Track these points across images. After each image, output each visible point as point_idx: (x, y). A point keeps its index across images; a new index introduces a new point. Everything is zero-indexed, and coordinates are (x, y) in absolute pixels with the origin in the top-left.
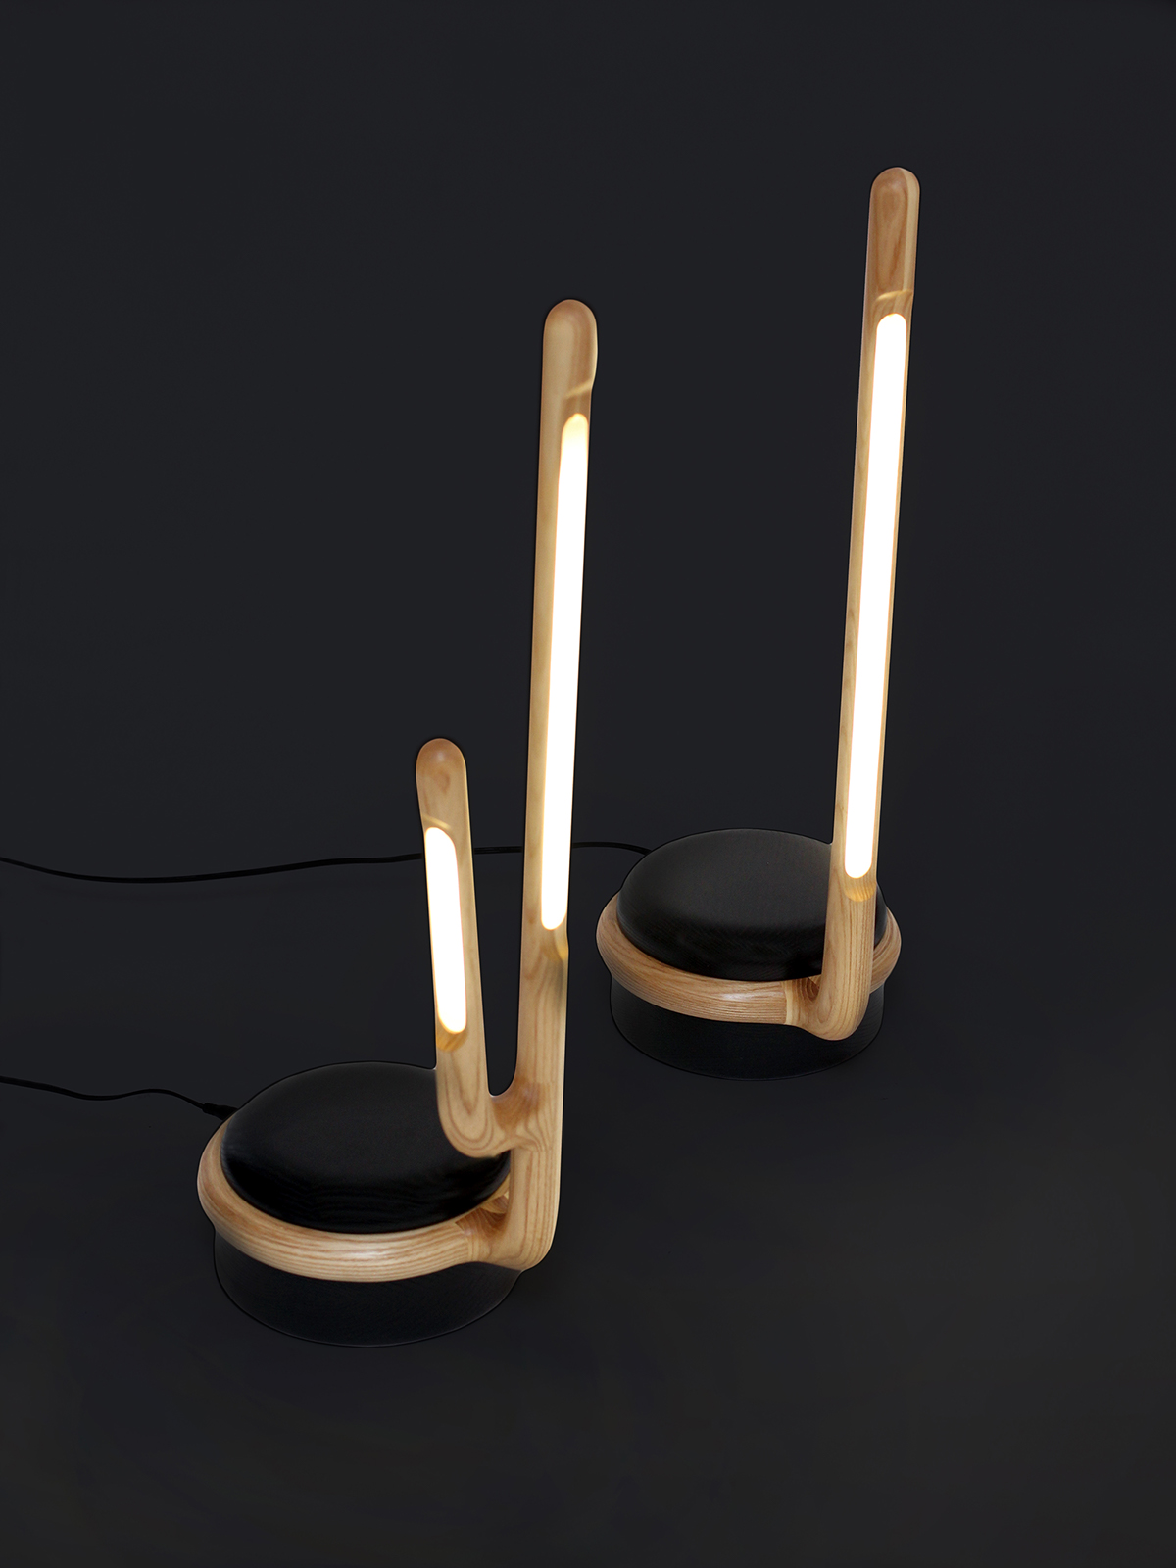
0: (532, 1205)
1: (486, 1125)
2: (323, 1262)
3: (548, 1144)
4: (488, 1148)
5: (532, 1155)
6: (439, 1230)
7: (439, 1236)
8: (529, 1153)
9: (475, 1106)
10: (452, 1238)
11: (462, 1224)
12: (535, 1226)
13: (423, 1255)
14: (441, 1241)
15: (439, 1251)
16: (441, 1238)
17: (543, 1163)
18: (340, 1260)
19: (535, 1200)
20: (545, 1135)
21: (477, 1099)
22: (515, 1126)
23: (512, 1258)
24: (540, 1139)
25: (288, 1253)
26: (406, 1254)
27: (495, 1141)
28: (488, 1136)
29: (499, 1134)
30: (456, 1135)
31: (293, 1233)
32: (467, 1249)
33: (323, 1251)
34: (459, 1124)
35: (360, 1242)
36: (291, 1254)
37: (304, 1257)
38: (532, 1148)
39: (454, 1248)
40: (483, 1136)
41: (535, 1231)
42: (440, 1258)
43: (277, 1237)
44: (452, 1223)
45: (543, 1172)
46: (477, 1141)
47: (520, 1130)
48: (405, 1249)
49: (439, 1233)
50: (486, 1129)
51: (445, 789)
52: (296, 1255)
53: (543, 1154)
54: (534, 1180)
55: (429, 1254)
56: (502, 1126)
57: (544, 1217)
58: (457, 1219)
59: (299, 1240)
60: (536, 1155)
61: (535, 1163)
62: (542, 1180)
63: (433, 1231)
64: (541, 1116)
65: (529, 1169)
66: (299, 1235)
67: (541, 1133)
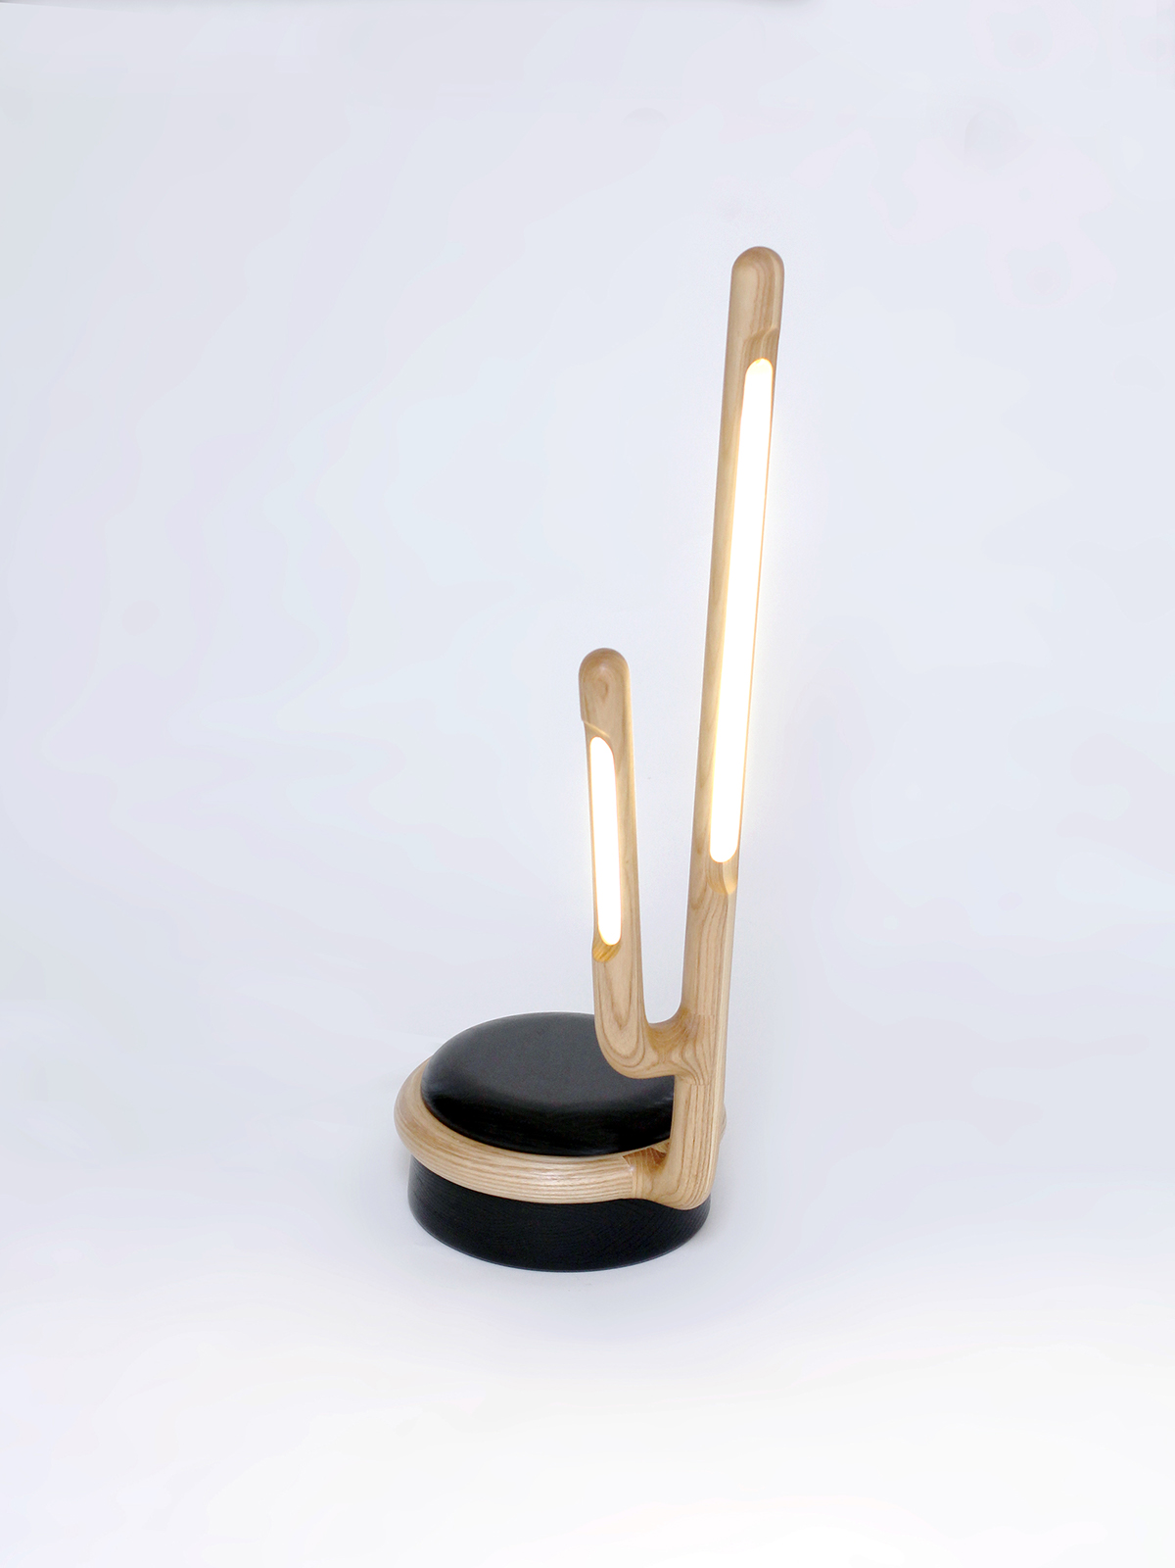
0: (689, 1140)
1: (638, 1042)
2: (488, 1175)
3: (706, 1077)
4: (640, 1067)
5: (690, 1088)
6: (606, 1160)
7: (605, 1166)
8: (688, 1085)
9: (627, 1021)
10: (618, 1169)
11: (629, 1159)
12: (691, 1162)
13: (586, 1181)
14: (607, 1171)
15: (601, 1180)
16: (607, 1168)
17: (701, 1097)
18: (505, 1175)
19: (692, 1135)
20: (703, 1066)
21: (628, 1012)
22: (670, 1050)
23: (669, 1194)
24: (698, 1071)
25: (459, 1165)
26: (569, 1177)
27: (647, 1062)
28: (640, 1054)
29: (652, 1056)
30: (609, 1050)
31: (467, 1146)
32: (631, 1183)
33: (491, 1165)
34: (611, 1040)
35: (527, 1160)
36: (462, 1166)
37: (472, 1169)
38: (691, 1081)
39: (618, 1179)
40: (634, 1053)
41: (691, 1167)
42: (603, 1187)
43: (451, 1148)
44: (620, 1155)
45: (701, 1109)
46: (627, 1058)
47: (675, 1057)
48: (569, 1173)
49: (606, 1163)
50: (637, 1047)
51: (603, 698)
52: (465, 1167)
53: (702, 1088)
54: (692, 1114)
55: (592, 1181)
56: (655, 1048)
57: (700, 1153)
58: (627, 1153)
59: (471, 1153)
60: (694, 1088)
61: (693, 1096)
62: (700, 1115)
63: (600, 1161)
64: (698, 1047)
65: (688, 1102)
66: (472, 1148)
67: (699, 1066)
